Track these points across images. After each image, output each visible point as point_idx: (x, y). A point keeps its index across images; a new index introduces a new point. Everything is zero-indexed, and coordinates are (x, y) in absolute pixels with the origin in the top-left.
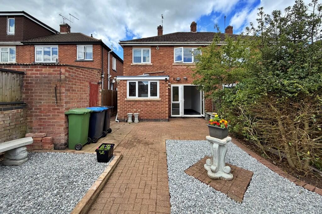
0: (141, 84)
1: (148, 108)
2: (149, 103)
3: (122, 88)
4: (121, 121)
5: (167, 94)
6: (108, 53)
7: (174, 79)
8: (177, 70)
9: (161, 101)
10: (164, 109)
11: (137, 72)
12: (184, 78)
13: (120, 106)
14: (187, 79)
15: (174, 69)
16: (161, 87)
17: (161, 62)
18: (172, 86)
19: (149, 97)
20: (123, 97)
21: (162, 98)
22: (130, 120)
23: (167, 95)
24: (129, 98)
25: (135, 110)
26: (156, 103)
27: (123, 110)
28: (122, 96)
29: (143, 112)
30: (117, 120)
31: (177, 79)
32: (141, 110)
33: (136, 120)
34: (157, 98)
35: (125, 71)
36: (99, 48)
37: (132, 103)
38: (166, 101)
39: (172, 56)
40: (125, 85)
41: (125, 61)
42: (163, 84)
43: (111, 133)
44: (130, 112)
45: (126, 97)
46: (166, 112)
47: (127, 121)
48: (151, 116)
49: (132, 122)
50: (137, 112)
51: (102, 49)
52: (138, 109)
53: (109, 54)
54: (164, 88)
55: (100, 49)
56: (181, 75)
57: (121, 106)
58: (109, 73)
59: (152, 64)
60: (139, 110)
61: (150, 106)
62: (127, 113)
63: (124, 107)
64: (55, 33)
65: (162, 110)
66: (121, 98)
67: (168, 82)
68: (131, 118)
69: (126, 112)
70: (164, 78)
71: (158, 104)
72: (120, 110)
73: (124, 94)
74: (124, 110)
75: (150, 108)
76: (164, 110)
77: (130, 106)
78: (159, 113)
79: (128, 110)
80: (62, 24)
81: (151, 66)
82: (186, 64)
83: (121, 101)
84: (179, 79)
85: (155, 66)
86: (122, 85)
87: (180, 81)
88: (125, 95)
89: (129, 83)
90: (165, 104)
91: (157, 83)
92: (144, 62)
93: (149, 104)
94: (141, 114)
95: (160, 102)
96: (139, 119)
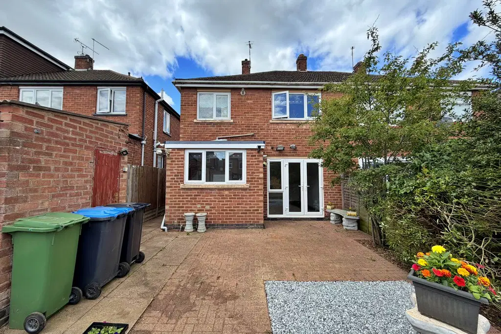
0: (211, 157)
1: (225, 203)
2: (227, 193)
3: (175, 164)
4: (171, 228)
5: (262, 175)
6: (155, 104)
7: (272, 148)
8: (279, 131)
9: (250, 190)
10: (255, 204)
11: (205, 136)
12: (291, 146)
13: (170, 199)
14: (296, 148)
15: (272, 130)
16: (249, 162)
17: (248, 118)
18: (270, 160)
19: (228, 182)
20: (178, 182)
21: (251, 184)
22: (189, 227)
23: (260, 178)
24: (188, 183)
25: (199, 206)
26: (240, 193)
27: (175, 207)
28: (174, 179)
29: (216, 211)
30: (164, 226)
31: (279, 149)
32: (210, 207)
33: (202, 227)
34: (242, 183)
35: (182, 133)
36: (139, 93)
37: (194, 193)
38: (260, 190)
39: (268, 107)
40: (181, 158)
41: (183, 115)
42: (254, 158)
43: (144, 262)
44: (190, 210)
45: (182, 181)
46: (258, 210)
47: (183, 229)
48: (231, 219)
49: (193, 230)
50: (203, 210)
51: (144, 94)
52: (206, 204)
53: (157, 105)
54: (256, 164)
55: (139, 95)
56: (286, 141)
57: (172, 199)
58: (155, 138)
59: (232, 121)
60: (208, 207)
61: (229, 200)
62: (183, 213)
63: (179, 201)
64: (66, 69)
65: (252, 207)
66: (173, 184)
67: (262, 153)
68: (191, 223)
69: (182, 210)
70: (255, 146)
71: (244, 196)
72: (170, 207)
73: (178, 176)
74: (178, 207)
75: (229, 203)
76: (254, 207)
77: (191, 198)
78: (246, 213)
79: (186, 207)
80: (79, 54)
81: (230, 123)
82: (294, 122)
83: (173, 188)
84: (282, 149)
85: (237, 125)
86: (176, 159)
87: (284, 151)
88: (179, 178)
89: (190, 154)
90: (257, 195)
91: (241, 154)
92: (218, 118)
93: (226, 195)
94: (212, 213)
95: (248, 191)
96: (206, 225)
